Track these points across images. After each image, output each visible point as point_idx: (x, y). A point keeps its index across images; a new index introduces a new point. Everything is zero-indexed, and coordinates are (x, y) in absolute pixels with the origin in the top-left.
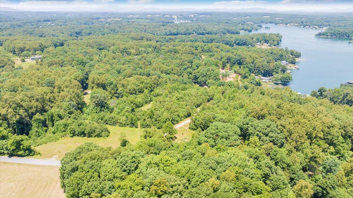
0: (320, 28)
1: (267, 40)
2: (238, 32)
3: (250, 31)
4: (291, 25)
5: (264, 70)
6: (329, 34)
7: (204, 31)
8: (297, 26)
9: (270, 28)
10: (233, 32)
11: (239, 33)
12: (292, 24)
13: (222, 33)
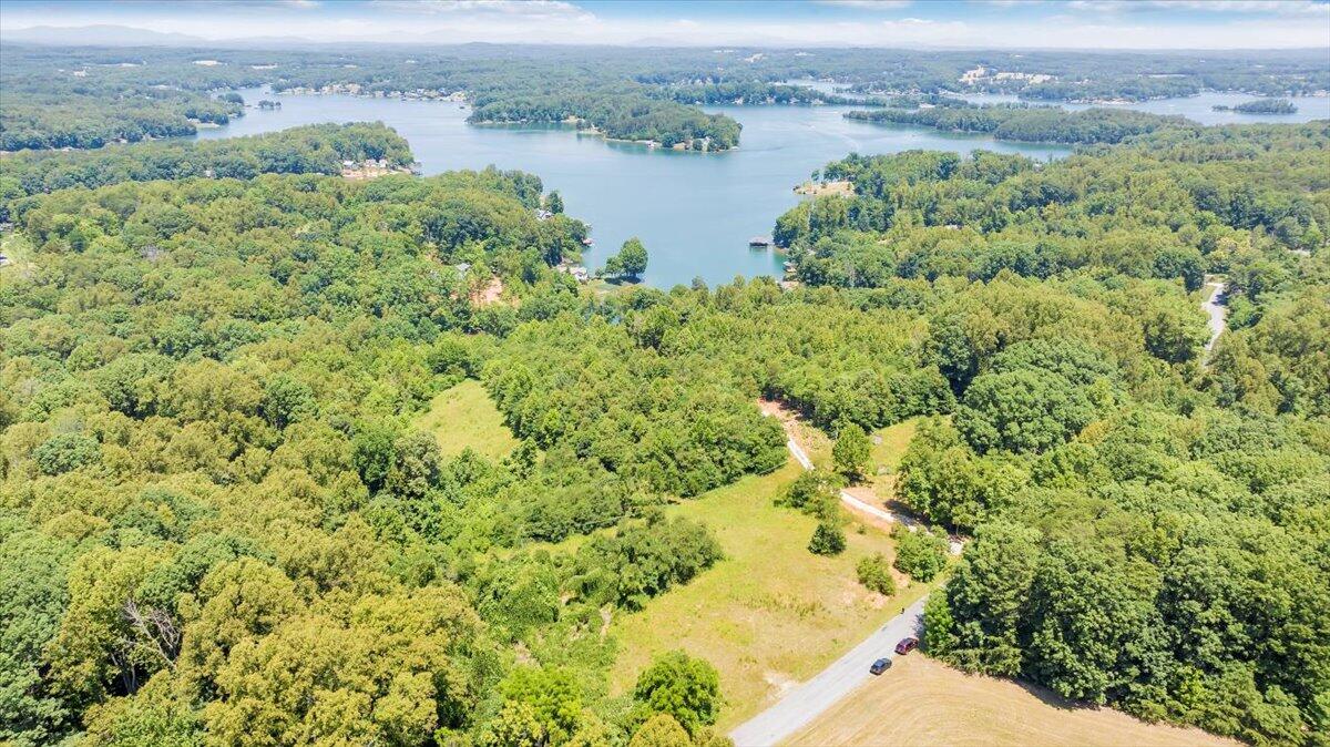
0: (443, 95)
1: (373, 149)
2: (191, 129)
3: (223, 122)
4: (338, 92)
5: (546, 245)
6: (505, 115)
7: (36, 133)
8: (361, 92)
9: (279, 104)
10: (169, 129)
11: (194, 133)
12: (336, 87)
13: (123, 137)
